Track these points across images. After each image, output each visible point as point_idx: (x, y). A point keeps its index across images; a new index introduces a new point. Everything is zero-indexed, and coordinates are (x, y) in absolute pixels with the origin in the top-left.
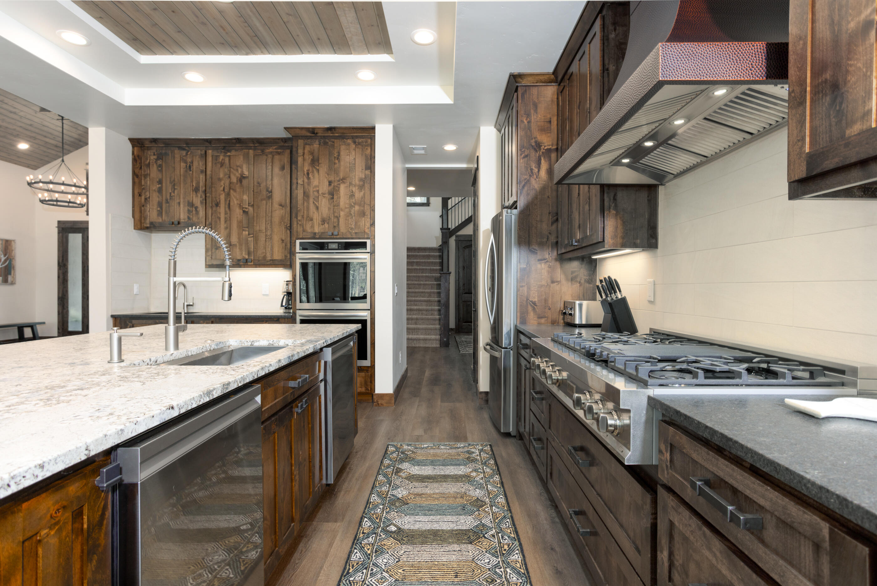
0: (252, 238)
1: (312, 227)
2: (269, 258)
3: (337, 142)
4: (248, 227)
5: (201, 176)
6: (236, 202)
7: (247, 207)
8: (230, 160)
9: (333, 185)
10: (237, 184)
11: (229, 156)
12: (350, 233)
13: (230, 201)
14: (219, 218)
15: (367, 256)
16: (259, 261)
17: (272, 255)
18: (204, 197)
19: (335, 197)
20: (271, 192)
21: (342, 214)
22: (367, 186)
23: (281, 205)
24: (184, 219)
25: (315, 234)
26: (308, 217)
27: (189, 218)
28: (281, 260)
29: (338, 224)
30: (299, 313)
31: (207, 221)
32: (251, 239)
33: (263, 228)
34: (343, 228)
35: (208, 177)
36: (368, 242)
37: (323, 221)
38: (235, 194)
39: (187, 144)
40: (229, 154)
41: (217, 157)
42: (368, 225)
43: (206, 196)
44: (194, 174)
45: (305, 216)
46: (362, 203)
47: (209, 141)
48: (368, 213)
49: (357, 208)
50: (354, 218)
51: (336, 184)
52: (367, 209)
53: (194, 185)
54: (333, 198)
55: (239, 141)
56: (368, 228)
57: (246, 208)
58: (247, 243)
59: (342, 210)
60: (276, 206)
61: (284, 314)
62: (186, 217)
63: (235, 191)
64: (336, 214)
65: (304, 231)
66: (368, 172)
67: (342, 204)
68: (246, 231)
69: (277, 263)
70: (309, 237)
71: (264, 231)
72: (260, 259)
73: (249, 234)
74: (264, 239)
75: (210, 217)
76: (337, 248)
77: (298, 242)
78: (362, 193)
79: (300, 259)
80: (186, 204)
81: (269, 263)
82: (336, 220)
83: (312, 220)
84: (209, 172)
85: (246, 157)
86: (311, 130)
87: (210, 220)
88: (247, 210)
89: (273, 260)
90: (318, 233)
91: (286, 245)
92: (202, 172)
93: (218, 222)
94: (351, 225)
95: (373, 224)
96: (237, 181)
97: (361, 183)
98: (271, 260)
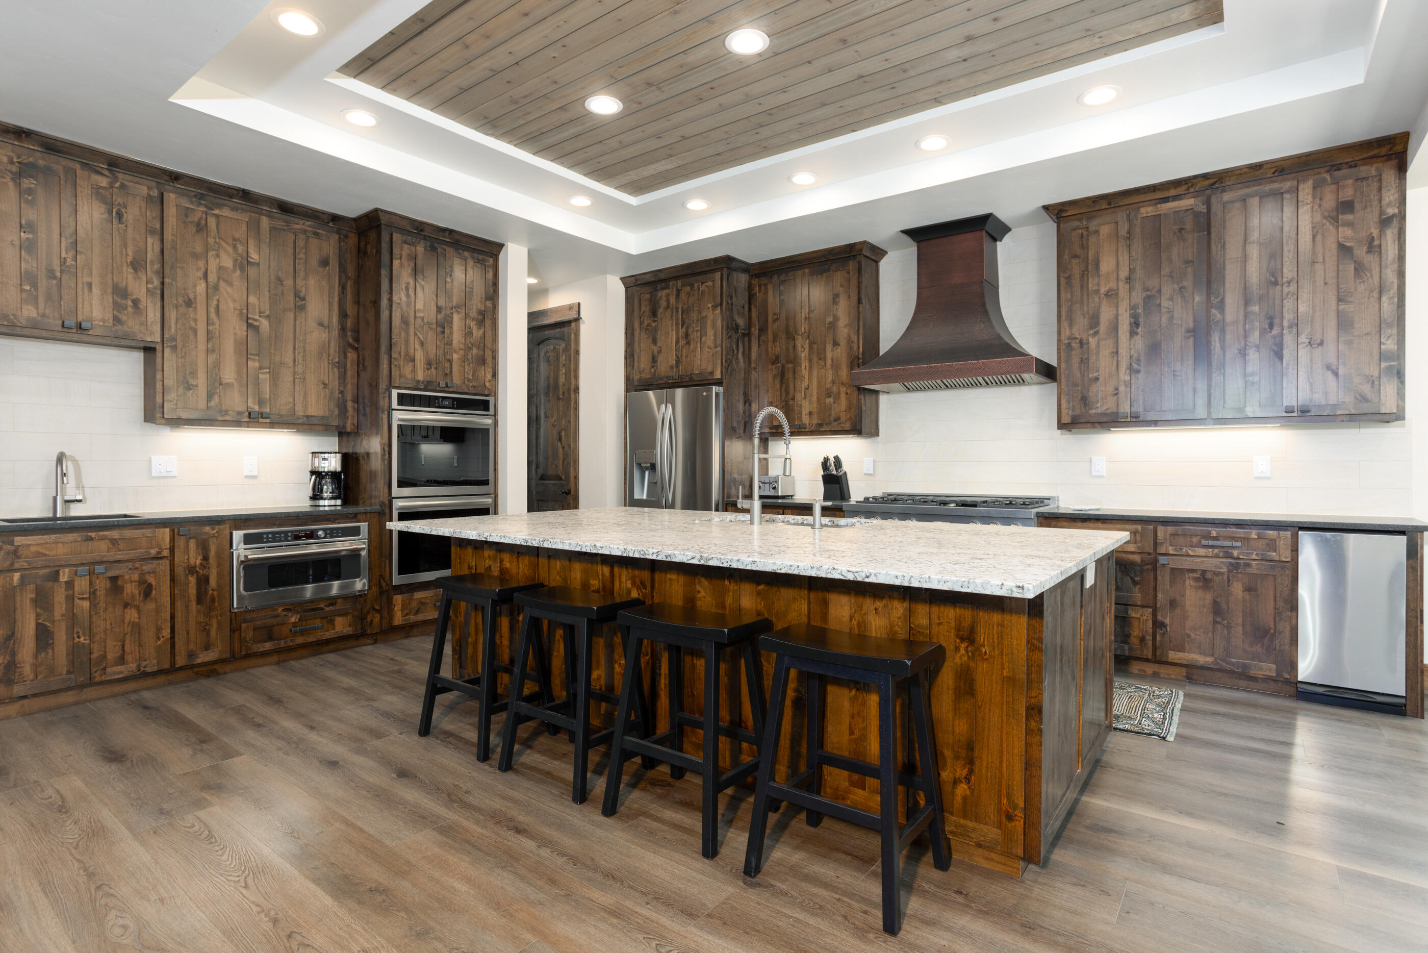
0: (268, 376)
1: (414, 370)
2: (300, 412)
3: (450, 251)
4: (258, 355)
5: (150, 241)
6: (231, 305)
7: (257, 317)
8: (218, 224)
9: (443, 313)
10: (234, 271)
11: (217, 216)
12: (467, 386)
13: (218, 301)
14: (195, 331)
15: (489, 421)
16: (281, 416)
17: (305, 407)
18: (156, 282)
19: (447, 331)
20: (303, 299)
21: (455, 356)
22: (488, 323)
23: (321, 324)
24: (104, 321)
25: (418, 382)
26: (407, 354)
27: (117, 320)
28: (323, 417)
29: (451, 372)
30: (398, 504)
31: (166, 332)
32: (264, 377)
33: (289, 359)
34: (457, 379)
35: (167, 246)
36: (491, 399)
37: (429, 364)
38: (229, 289)
39: (110, 165)
40: (217, 212)
41: (187, 212)
42: (489, 376)
43: (163, 283)
44: (130, 230)
45: (402, 354)
46: (482, 345)
47: (175, 177)
48: (489, 360)
49: (475, 351)
50: (472, 365)
51: (448, 312)
52: (488, 353)
53: (130, 253)
54: (443, 332)
55: (245, 195)
56: (489, 381)
57: (255, 320)
58: (257, 384)
59: (455, 352)
60: (312, 324)
61: (308, 509)
62: (109, 316)
63: (229, 283)
64: (448, 357)
65: (401, 376)
66: (489, 304)
67: (455, 342)
68: (254, 360)
69: (316, 422)
70: (410, 386)
71: (291, 364)
72: (283, 412)
73: (261, 368)
74: (291, 379)
75: (173, 326)
76: (451, 406)
77: (395, 393)
78: (481, 332)
79: (400, 420)
80: (110, 290)
81: (301, 421)
82: (447, 365)
83: (413, 360)
84: (168, 236)
85: (253, 226)
86: (416, 224)
87: (173, 330)
88: (256, 324)
89: (308, 417)
90: (423, 382)
91: (331, 393)
92: (152, 232)
93: (192, 336)
94: (468, 374)
95: (495, 375)
96: (234, 266)
97: (480, 317)
98: (304, 416)
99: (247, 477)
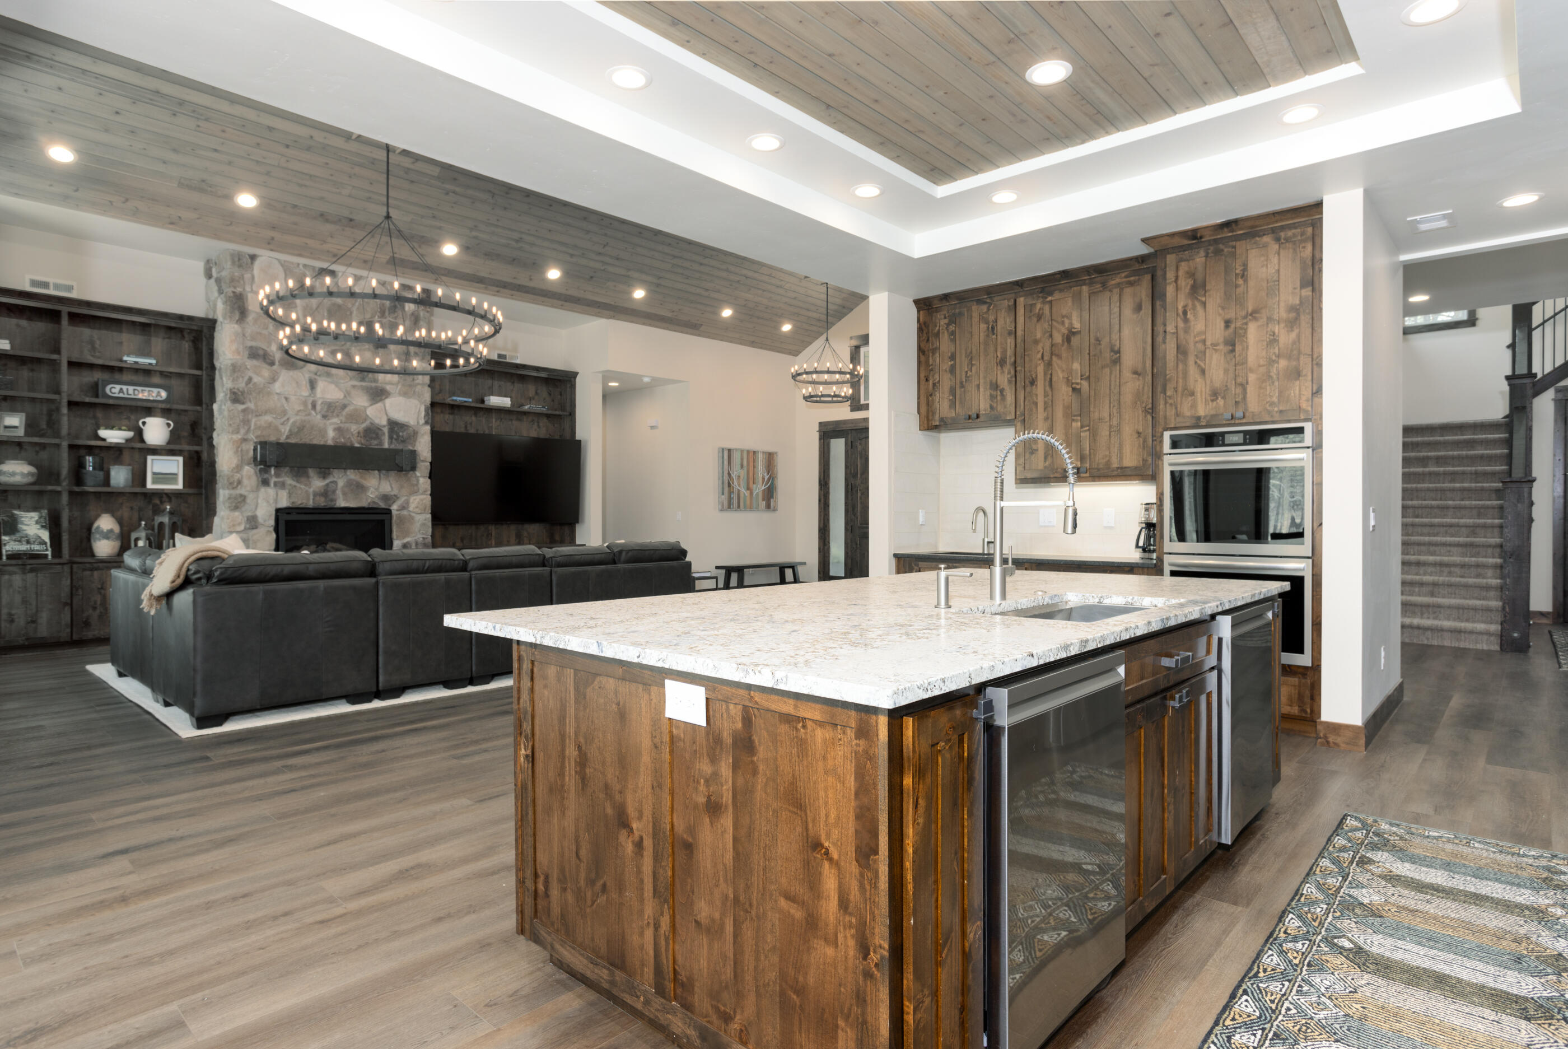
0: (1088, 433)
1: (1194, 406)
2: (1115, 465)
3: (1241, 246)
4: (1080, 415)
5: (1009, 341)
6: (1061, 375)
7: (1079, 381)
8: (1051, 308)
9: (1233, 326)
10: (1063, 345)
11: (1051, 302)
12: (1269, 412)
13: (1051, 375)
14: (1036, 404)
15: (1305, 455)
16: (1099, 470)
17: (1121, 459)
18: (1013, 372)
19: (1238, 348)
20: (1119, 352)
21: (1252, 377)
22: (1305, 319)
23: (1135, 373)
24: (985, 410)
25: (1199, 418)
26: (1185, 389)
27: (992, 407)
28: (1136, 468)
29: (1244, 398)
30: (1168, 559)
31: (1018, 409)
32: (1085, 435)
33: (1106, 415)
34: (1253, 405)
35: (1019, 340)
36: (1308, 427)
37: (1215, 394)
38: (1059, 362)
39: (988, 294)
40: (1050, 298)
41: (1033, 306)
42: (1307, 393)
43: (1016, 371)
44: (999, 336)
45: (1180, 389)
46: (1295, 352)
47: (1019, 284)
48: (1307, 371)
49: (1283, 363)
50: (1276, 383)
51: (1239, 324)
52: (1305, 363)
53: (999, 355)
54: (1233, 351)
55: (1065, 274)
56: (1308, 400)
57: (1077, 384)
58: (1079, 440)
59: (1251, 370)
60: (1127, 374)
61: (1141, 561)
62: (988, 406)
63: (1059, 357)
64: (1239, 380)
65: (1177, 415)
66: (1307, 292)
67: (1251, 360)
68: (1076, 421)
69: (1130, 473)
70: (1188, 424)
71: (1107, 419)
72: (1101, 466)
73: (1082, 427)
74: (1108, 433)
75: (1022, 404)
76: (1242, 441)
77: (1167, 435)
78: (1293, 335)
79: (1171, 465)
80: (988, 387)
81: (1115, 473)
82: (1239, 390)
83: (1192, 394)
84: (1019, 333)
85: (1077, 298)
86: (1190, 233)
87: (1022, 407)
88: (1078, 387)
89: (1121, 468)
90: (1205, 417)
91: (1144, 441)
92: (1010, 333)
93: (1034, 409)
94: (1271, 396)
95: (1318, 392)
96: (1063, 341)
97: (1293, 315)
98: (1118, 468)
99: (1105, 527)
